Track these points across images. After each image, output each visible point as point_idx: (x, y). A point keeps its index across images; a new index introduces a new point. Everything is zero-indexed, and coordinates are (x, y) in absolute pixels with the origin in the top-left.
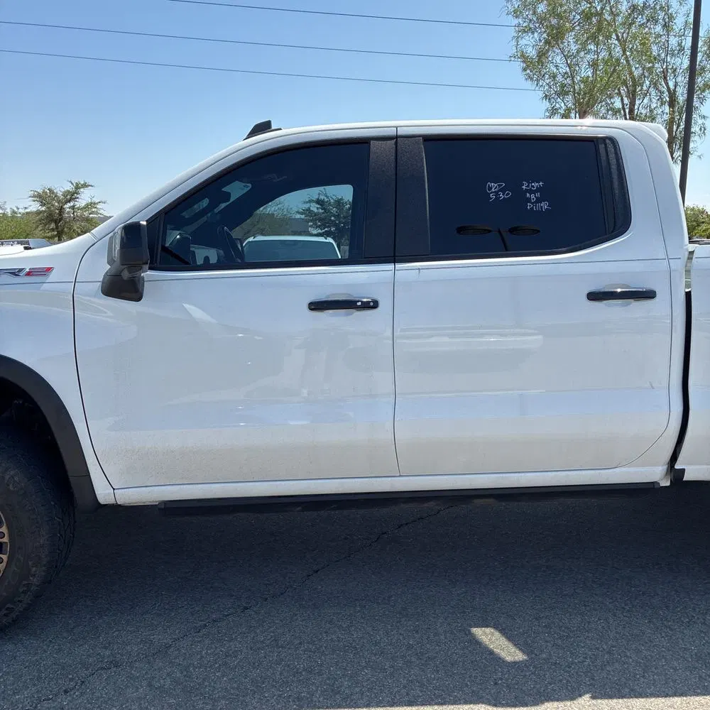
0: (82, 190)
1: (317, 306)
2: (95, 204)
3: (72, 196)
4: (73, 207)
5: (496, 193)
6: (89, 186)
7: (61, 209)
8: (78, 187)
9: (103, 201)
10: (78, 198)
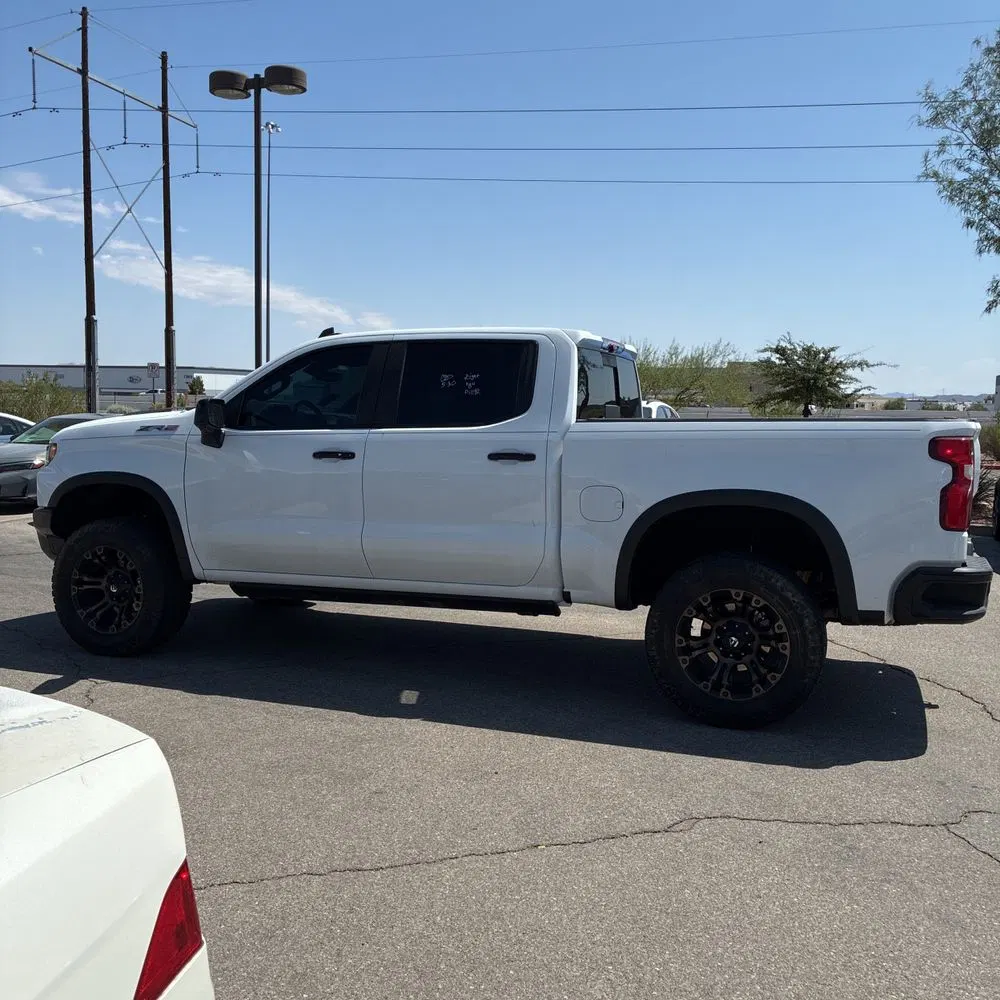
1: (318, 455)
5: (447, 382)
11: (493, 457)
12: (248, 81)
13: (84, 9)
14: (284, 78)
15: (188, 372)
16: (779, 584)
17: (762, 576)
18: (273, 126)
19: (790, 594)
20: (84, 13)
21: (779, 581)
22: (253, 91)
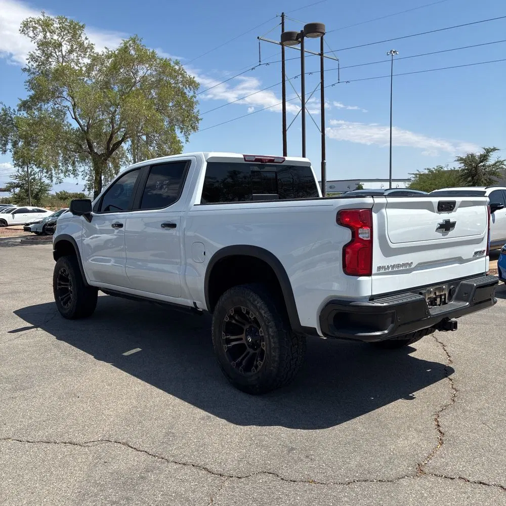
0: (491, 153)
2: (501, 162)
3: (484, 158)
4: (483, 166)
5: (158, 186)
6: (496, 150)
7: (476, 167)
8: (488, 151)
10: (488, 159)
11: (163, 226)
12: (298, 34)
13: (283, 13)
14: (313, 29)
15: (357, 182)
16: (259, 305)
18: (394, 52)
19: (263, 312)
20: (283, 16)
21: (259, 303)
22: (300, 40)
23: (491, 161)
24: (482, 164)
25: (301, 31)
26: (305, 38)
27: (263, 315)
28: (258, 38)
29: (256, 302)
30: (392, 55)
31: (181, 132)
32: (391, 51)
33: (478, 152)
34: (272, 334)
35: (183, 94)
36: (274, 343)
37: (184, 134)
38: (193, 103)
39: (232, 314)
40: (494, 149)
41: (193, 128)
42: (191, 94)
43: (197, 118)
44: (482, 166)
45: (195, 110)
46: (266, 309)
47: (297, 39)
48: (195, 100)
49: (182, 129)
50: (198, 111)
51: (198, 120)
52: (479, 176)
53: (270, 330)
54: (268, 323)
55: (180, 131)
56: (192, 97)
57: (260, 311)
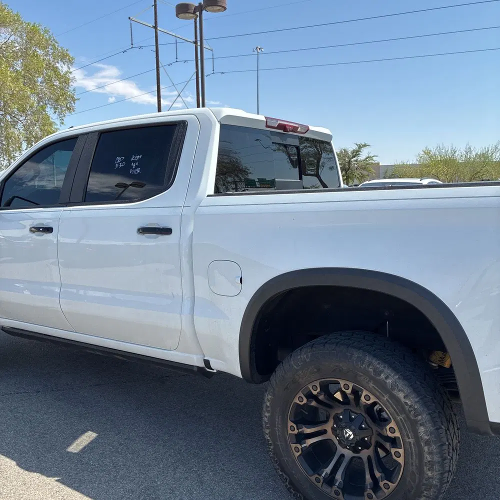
0: (362, 149)
1: (32, 230)
2: (371, 157)
3: (356, 153)
4: (356, 161)
5: (119, 163)
6: (367, 145)
7: (349, 162)
8: (360, 147)
9: (376, 155)
10: (360, 154)
11: (144, 230)
12: (196, 7)
16: (389, 381)
17: (371, 370)
19: (401, 395)
21: (390, 378)
22: (198, 13)
23: (363, 156)
24: (355, 159)
25: (200, 4)
26: (204, 12)
27: (403, 400)
28: (129, 18)
29: (383, 376)
30: (258, 52)
31: (55, 112)
32: (257, 48)
33: (351, 147)
34: (426, 437)
35: (55, 70)
36: (430, 453)
37: (58, 115)
38: (68, 79)
39: (315, 393)
40: (365, 145)
41: (69, 109)
42: (65, 69)
43: (73, 97)
44: (354, 161)
45: (71, 89)
46: (407, 390)
47: (194, 13)
48: (71, 76)
49: (55, 109)
50: (74, 90)
51: (74, 100)
52: (351, 170)
53: (422, 429)
54: (416, 416)
55: (53, 110)
56: (67, 72)
57: (395, 392)
